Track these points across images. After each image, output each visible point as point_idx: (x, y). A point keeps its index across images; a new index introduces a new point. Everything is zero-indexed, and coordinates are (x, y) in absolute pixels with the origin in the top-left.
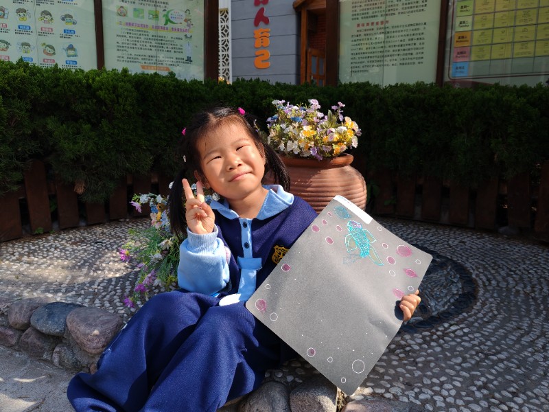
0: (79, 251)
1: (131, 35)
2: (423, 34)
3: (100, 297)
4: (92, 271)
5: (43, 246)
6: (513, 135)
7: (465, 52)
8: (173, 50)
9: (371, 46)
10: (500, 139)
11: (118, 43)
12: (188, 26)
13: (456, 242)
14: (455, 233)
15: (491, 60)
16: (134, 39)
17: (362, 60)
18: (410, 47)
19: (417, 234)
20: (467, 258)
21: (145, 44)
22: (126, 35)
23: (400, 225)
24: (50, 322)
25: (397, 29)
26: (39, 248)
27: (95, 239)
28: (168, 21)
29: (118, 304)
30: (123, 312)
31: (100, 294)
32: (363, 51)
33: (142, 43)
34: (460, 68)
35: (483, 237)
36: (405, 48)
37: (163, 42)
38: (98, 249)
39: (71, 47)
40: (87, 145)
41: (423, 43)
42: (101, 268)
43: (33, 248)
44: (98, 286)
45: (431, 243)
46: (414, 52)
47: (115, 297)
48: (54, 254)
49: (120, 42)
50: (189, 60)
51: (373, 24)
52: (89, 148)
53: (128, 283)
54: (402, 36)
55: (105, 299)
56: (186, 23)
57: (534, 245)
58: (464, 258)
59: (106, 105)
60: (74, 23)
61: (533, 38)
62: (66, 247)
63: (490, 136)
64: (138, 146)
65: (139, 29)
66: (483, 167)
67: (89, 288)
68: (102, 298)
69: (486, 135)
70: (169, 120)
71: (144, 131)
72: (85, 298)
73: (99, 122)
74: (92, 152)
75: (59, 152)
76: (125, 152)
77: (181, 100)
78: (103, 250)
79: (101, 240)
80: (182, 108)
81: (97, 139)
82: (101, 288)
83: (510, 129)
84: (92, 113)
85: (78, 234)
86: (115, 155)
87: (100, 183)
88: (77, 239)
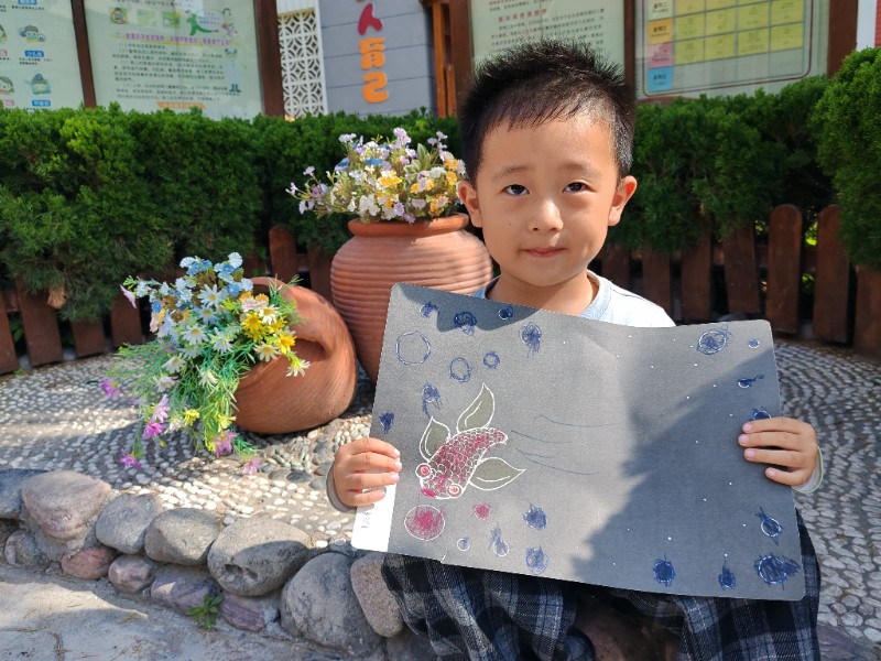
0: (59, 396)
1: (137, 54)
2: (600, 26)
3: (83, 458)
4: (75, 423)
6: (722, 171)
8: (207, 76)
10: (705, 179)
11: (115, 67)
12: (229, 33)
15: (704, 62)
16: (142, 60)
21: (160, 67)
22: (128, 53)
25: (561, 22)
27: (87, 377)
28: (196, 28)
29: (110, 466)
30: (116, 476)
31: (85, 453)
33: (156, 67)
34: (660, 77)
37: (190, 63)
38: (90, 391)
39: (39, 79)
40: (59, 229)
41: (602, 42)
42: (91, 418)
44: (83, 442)
47: (106, 457)
48: (17, 402)
49: (120, 66)
50: (235, 89)
51: (522, 15)
52: (64, 233)
53: (130, 436)
55: (91, 460)
56: (224, 32)
60: (42, 40)
61: (766, 24)
62: (39, 391)
63: (691, 175)
64: (146, 225)
65: (149, 44)
66: (684, 224)
67: (67, 447)
68: (87, 460)
69: (685, 174)
70: (194, 183)
71: (155, 202)
72: (59, 462)
73: (77, 190)
74: (69, 239)
75: (16, 243)
76: (125, 236)
77: (209, 148)
78: (98, 393)
79: (96, 378)
80: (213, 162)
81: (75, 217)
82: (87, 446)
83: (719, 163)
84: (64, 176)
85: (61, 372)
86: (108, 241)
87: (90, 289)
88: (59, 380)
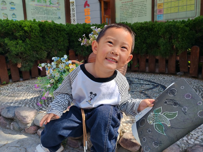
0: (20, 89)
1: (37, 9)
2: (146, 5)
3: (28, 104)
4: (25, 95)
5: (6, 88)
6: (180, 38)
7: (161, 11)
8: (53, 14)
9: (127, 10)
10: (176, 40)
11: (32, 12)
12: (59, 5)
13: (162, 79)
14: (161, 76)
15: (171, 13)
16: (38, 11)
17: (124, 15)
18: (142, 10)
19: (147, 76)
20: (166, 83)
21: (42, 12)
22: (35, 9)
23: (141, 74)
24: (8, 113)
25: (136, 3)
26: (4, 89)
27: (26, 85)
28: (51, 3)
29: (35, 106)
30: (37, 108)
32: (124, 12)
33: (41, 12)
34: (160, 17)
35: (172, 77)
36: (140, 10)
37: (49, 11)
38: (27, 88)
39: (14, 14)
40: (21, 49)
41: (146, 8)
43: (2, 89)
45: (153, 79)
46: (143, 12)
47: (34, 104)
48: (10, 90)
50: (59, 18)
51: (127, 2)
52: (22, 49)
53: (39, 99)
54: (138, 6)
56: (58, 4)
57: (190, 78)
58: (165, 84)
59: (28, 33)
60: (15, 5)
61: (186, 5)
62: (15, 88)
63: (172, 39)
64: (41, 48)
65: (40, 7)
66: (170, 50)
67: (24, 101)
68: (29, 104)
69: (170, 38)
70: (52, 39)
71: (43, 43)
72: (22, 105)
73: (25, 39)
74: (23, 51)
75: (10, 52)
76: (36, 51)
77: (57, 30)
78: (29, 88)
79: (28, 85)
80: (57, 34)
81: (25, 46)
82: (29, 101)
83: (179, 36)
84: (22, 36)
85: (20, 83)
86: (32, 52)
87: (27, 63)
88: (19, 85)
